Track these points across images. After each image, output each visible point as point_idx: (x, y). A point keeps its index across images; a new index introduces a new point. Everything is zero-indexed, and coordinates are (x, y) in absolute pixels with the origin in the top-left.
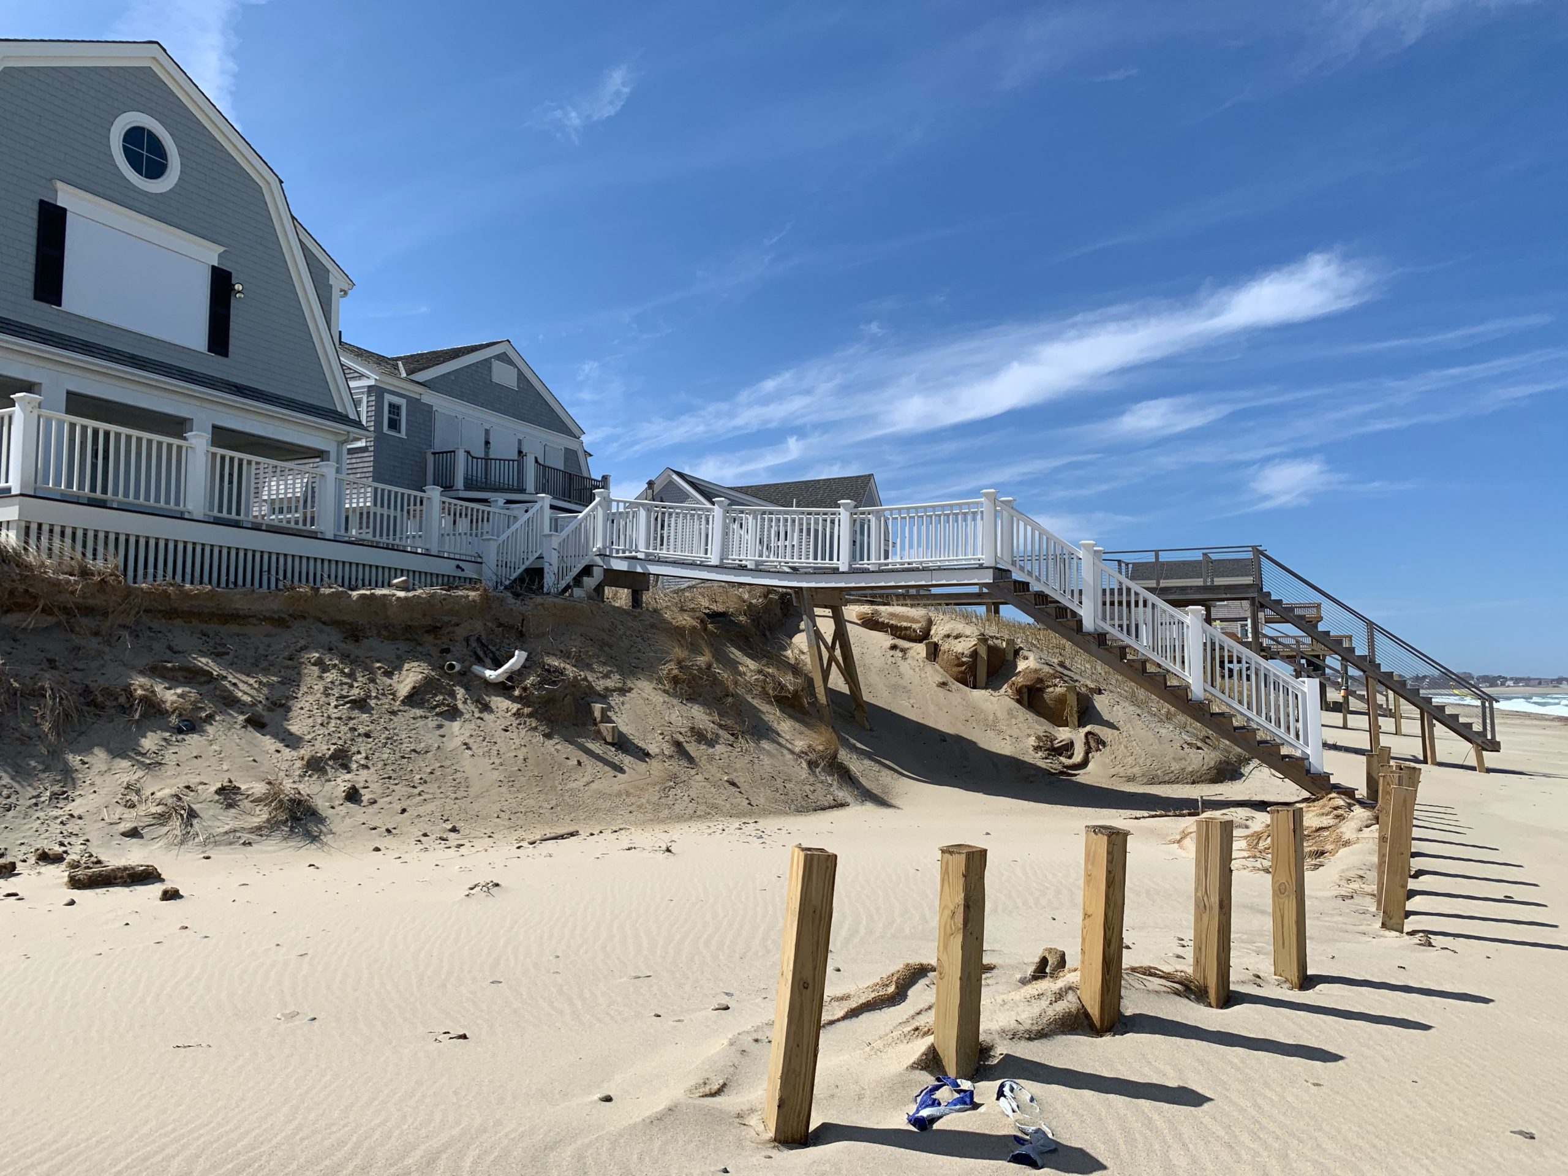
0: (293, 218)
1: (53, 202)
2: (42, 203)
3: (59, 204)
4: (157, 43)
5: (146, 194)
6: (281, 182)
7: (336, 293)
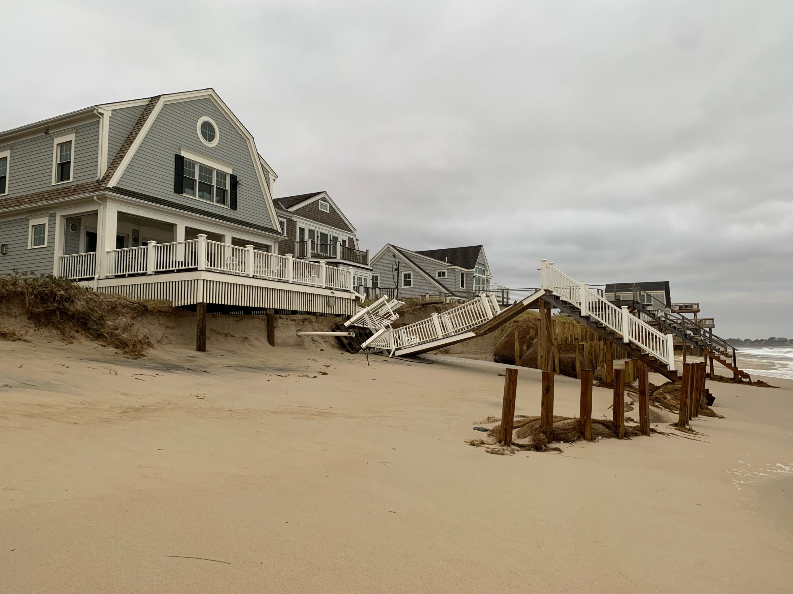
0: (258, 154)
1: (179, 154)
2: (176, 155)
3: (182, 155)
4: (212, 89)
5: (208, 148)
6: (253, 138)
7: (272, 181)
